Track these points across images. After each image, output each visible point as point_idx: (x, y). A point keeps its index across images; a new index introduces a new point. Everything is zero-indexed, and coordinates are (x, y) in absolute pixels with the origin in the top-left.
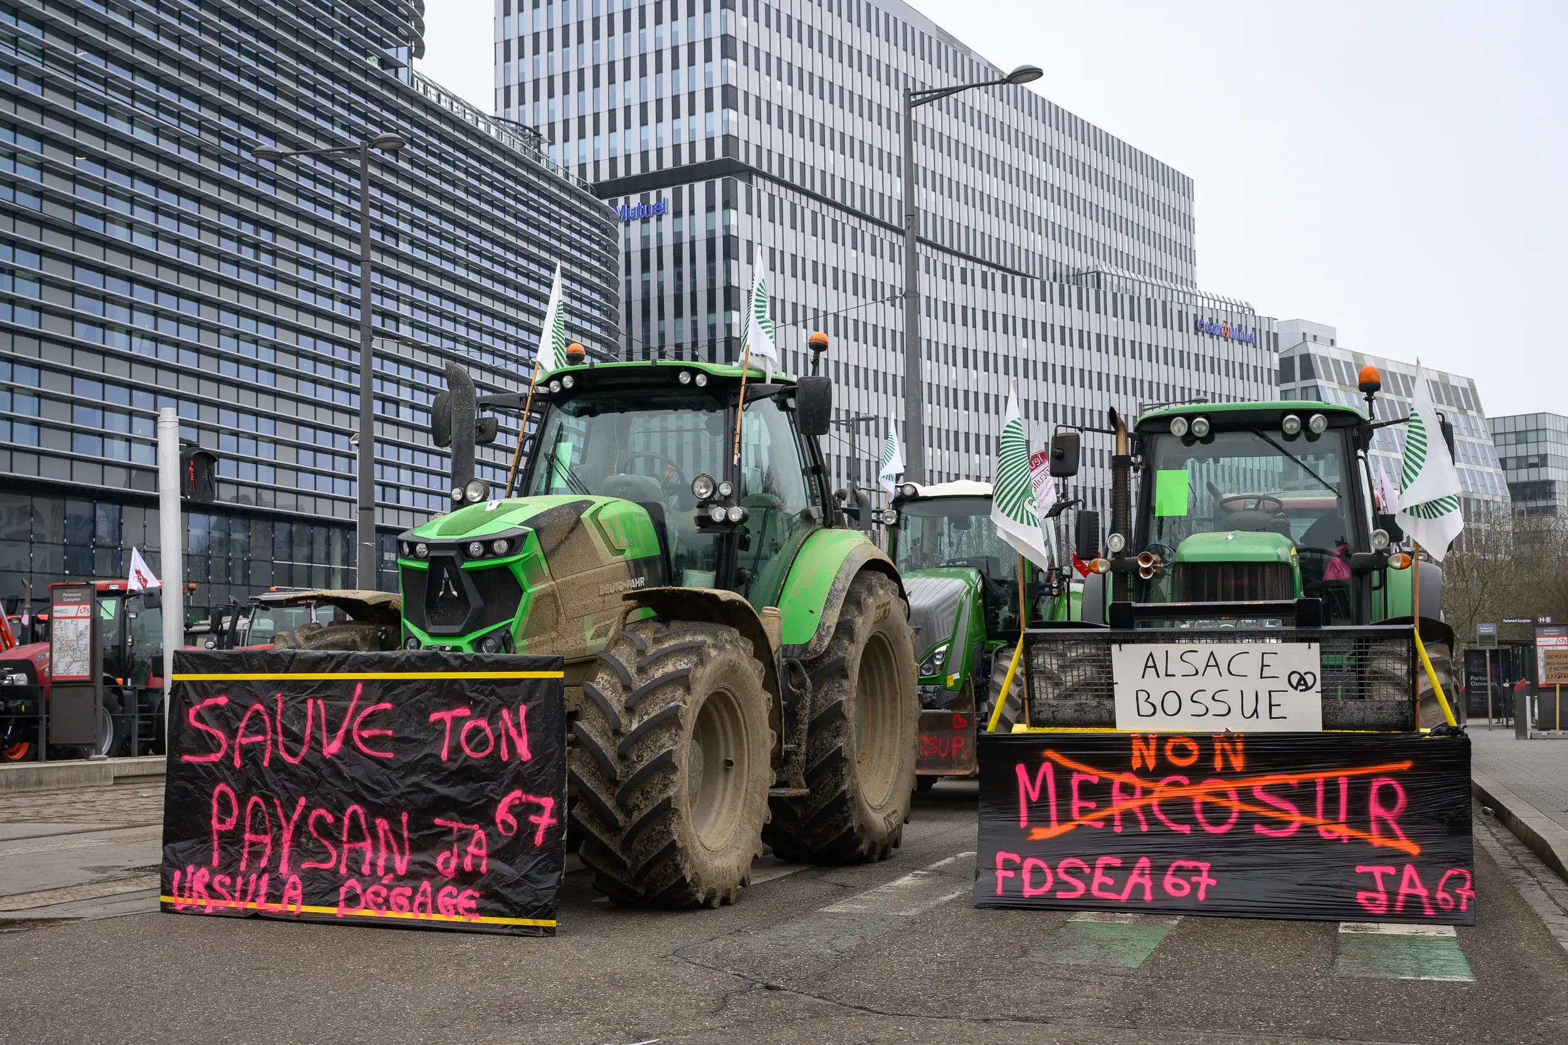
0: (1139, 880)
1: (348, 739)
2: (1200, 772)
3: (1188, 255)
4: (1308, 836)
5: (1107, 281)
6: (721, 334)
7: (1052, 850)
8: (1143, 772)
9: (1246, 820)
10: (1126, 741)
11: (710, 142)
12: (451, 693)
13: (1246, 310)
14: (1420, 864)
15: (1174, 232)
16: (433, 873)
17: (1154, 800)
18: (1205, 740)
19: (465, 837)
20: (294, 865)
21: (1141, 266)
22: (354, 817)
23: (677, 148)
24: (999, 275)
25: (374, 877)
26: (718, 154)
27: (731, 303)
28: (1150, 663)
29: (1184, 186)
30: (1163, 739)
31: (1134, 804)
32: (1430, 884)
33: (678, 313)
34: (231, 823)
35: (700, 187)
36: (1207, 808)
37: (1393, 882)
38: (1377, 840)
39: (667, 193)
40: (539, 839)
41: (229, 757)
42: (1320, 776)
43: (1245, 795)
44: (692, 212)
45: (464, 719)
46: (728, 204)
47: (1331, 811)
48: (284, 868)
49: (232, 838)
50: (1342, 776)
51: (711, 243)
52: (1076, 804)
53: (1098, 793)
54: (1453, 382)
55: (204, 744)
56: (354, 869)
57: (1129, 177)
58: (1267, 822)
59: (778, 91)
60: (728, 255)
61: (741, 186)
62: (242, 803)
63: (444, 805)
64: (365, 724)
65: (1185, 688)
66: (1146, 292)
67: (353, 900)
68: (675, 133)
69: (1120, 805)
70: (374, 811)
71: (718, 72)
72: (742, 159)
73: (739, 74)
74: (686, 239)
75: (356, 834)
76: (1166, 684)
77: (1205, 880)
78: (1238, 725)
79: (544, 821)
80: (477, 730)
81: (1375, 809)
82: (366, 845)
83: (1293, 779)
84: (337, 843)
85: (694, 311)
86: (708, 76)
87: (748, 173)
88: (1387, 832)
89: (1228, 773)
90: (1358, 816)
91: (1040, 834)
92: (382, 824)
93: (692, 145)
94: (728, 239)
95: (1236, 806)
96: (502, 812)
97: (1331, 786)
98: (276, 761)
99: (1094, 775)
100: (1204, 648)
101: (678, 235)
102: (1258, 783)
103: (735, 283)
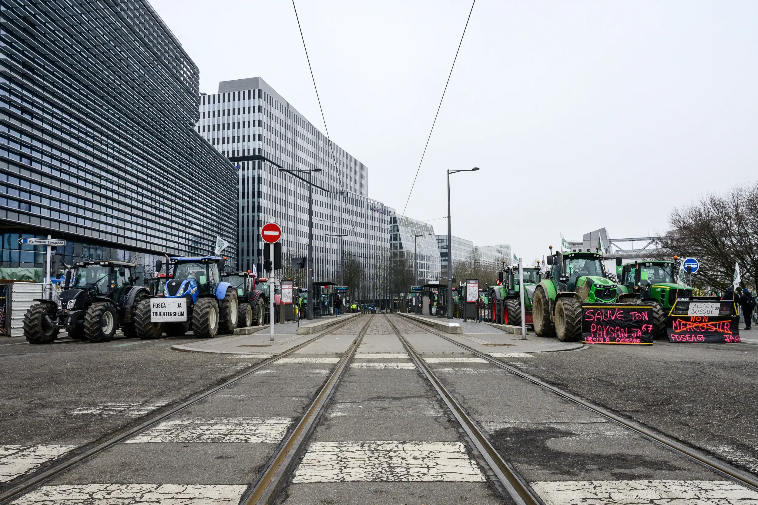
0: (693, 338)
1: (616, 317)
2: (700, 322)
3: (366, 188)
4: (716, 331)
5: (350, 195)
6: (256, 204)
7: (679, 334)
8: (692, 322)
9: (707, 329)
10: (690, 317)
11: (254, 150)
12: (634, 310)
13: (382, 204)
14: (732, 335)
15: (363, 182)
16: (632, 337)
17: (693, 326)
18: (702, 317)
19: (637, 331)
20: (607, 336)
21: (356, 191)
22: (617, 329)
23: (244, 151)
24: (324, 192)
25: (622, 338)
26: (257, 153)
27: (259, 197)
28: (695, 306)
29: (365, 169)
30: (696, 317)
31: (691, 327)
32: (734, 338)
33: (243, 198)
34: (595, 330)
35: (251, 162)
36: (701, 327)
37: (729, 338)
38: (726, 332)
39: (241, 163)
40: (650, 331)
41: (594, 319)
42: (718, 322)
43: (707, 325)
44: (248, 169)
45: (635, 314)
46: (259, 168)
47: (719, 328)
48: (605, 337)
49: (595, 333)
50: (721, 322)
51: (254, 179)
52: (682, 327)
53: (685, 325)
54: (428, 226)
55: (589, 317)
56: (618, 336)
57: (353, 166)
58: (710, 329)
59: (273, 137)
60: (259, 182)
61: (263, 163)
62: (597, 326)
63: (633, 327)
64: (619, 314)
65: (699, 310)
66: (356, 197)
67: (619, 341)
68: (244, 146)
69: (688, 327)
70: (621, 328)
71: (257, 130)
72: (263, 155)
73: (263, 131)
74: (246, 177)
75: (618, 331)
76: (697, 308)
77: (703, 338)
78: (706, 315)
79: (650, 329)
80: (638, 316)
81: (725, 327)
82: (619, 333)
83: (714, 323)
84: (614, 333)
85: (248, 197)
86: (254, 131)
87: (264, 159)
88: (727, 330)
89: (705, 322)
90: (723, 328)
91: (677, 331)
92: (622, 330)
93: (249, 150)
94: (259, 178)
95: (705, 327)
96: (643, 327)
97: (719, 324)
98: (603, 320)
99: (685, 322)
100: (704, 303)
101: (244, 176)
102: (709, 324)
103: (261, 190)
